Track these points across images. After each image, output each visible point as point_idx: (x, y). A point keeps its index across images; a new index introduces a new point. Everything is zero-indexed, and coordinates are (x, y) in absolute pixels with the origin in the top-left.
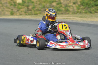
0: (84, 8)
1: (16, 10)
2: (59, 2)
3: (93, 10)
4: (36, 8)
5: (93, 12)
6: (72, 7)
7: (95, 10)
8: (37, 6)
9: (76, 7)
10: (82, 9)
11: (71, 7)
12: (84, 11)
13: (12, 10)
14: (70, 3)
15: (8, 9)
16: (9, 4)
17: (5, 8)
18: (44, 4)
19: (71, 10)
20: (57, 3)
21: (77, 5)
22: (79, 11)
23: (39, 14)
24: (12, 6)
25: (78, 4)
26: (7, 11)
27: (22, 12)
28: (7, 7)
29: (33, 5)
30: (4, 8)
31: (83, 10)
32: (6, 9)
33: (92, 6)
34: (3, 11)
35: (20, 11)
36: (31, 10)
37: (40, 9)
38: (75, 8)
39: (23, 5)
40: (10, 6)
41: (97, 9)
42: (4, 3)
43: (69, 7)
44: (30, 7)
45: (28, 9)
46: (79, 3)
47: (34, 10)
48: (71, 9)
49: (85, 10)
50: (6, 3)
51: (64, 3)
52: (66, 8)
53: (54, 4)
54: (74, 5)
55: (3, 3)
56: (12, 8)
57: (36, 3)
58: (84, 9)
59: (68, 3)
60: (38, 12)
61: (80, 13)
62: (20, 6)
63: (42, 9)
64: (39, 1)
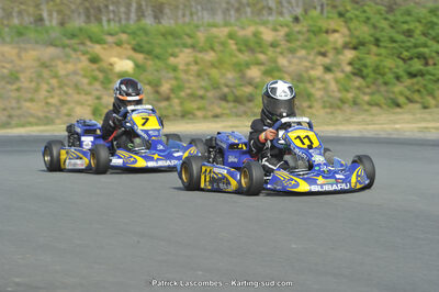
0: (368, 87)
2: (273, 65)
3: (401, 93)
4: (189, 91)
5: (402, 100)
6: (323, 82)
7: (408, 93)
8: (189, 81)
9: (337, 81)
10: (358, 88)
11: (319, 85)
12: (367, 98)
13: (99, 98)
14: (312, 68)
15: (83, 98)
16: (85, 76)
17: (70, 91)
18: (214, 73)
19: (318, 94)
20: (263, 68)
21: (340, 75)
22: (350, 96)
23: (199, 114)
24: (97, 85)
25: (343, 71)
26: (80, 104)
28: (76, 86)
29: (176, 78)
30: (66, 93)
31: (365, 94)
32: (76, 97)
33: (398, 78)
34: (64, 103)
36: (168, 99)
37: (201, 93)
38: (333, 86)
40: (90, 84)
41: (416, 87)
42: (67, 75)
43: (311, 81)
44: (165, 88)
45: (157, 92)
46: (348, 69)
47: (179, 98)
48: (319, 89)
49: (372, 94)
50: (75, 73)
51: (292, 68)
52: (301, 86)
53: (254, 73)
54: (328, 77)
55: (62, 72)
56: (97, 93)
57: (186, 72)
58: (367, 90)
59: (307, 69)
60: (192, 106)
61: (355, 103)
63: (210, 94)
64: (196, 63)
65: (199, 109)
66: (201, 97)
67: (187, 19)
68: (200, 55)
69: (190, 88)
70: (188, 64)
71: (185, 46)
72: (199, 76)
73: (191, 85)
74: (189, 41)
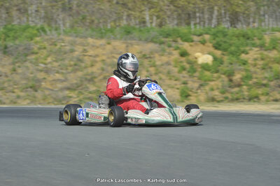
1: (196, 85)
4: (255, 80)
8: (255, 73)
13: (185, 83)
15: (173, 82)
16: (175, 66)
17: (164, 77)
18: (276, 67)
23: (263, 98)
24: (185, 74)
26: (171, 87)
27: (212, 90)
28: (169, 74)
29: (246, 70)
32: (168, 82)
35: (207, 88)
36: (239, 85)
37: (265, 82)
39: (217, 72)
40: (179, 72)
42: (162, 65)
44: (237, 77)
45: (231, 80)
47: (247, 85)
50: (168, 63)
55: (158, 63)
56: (184, 79)
57: (255, 65)
60: (260, 91)
62: (207, 73)
63: (272, 83)
64: (262, 59)
65: (263, 94)
66: (265, 85)
67: (256, 25)
68: (266, 53)
69: (256, 78)
70: (255, 59)
71: (254, 45)
72: (263, 69)
73: (258, 76)
74: (258, 42)
